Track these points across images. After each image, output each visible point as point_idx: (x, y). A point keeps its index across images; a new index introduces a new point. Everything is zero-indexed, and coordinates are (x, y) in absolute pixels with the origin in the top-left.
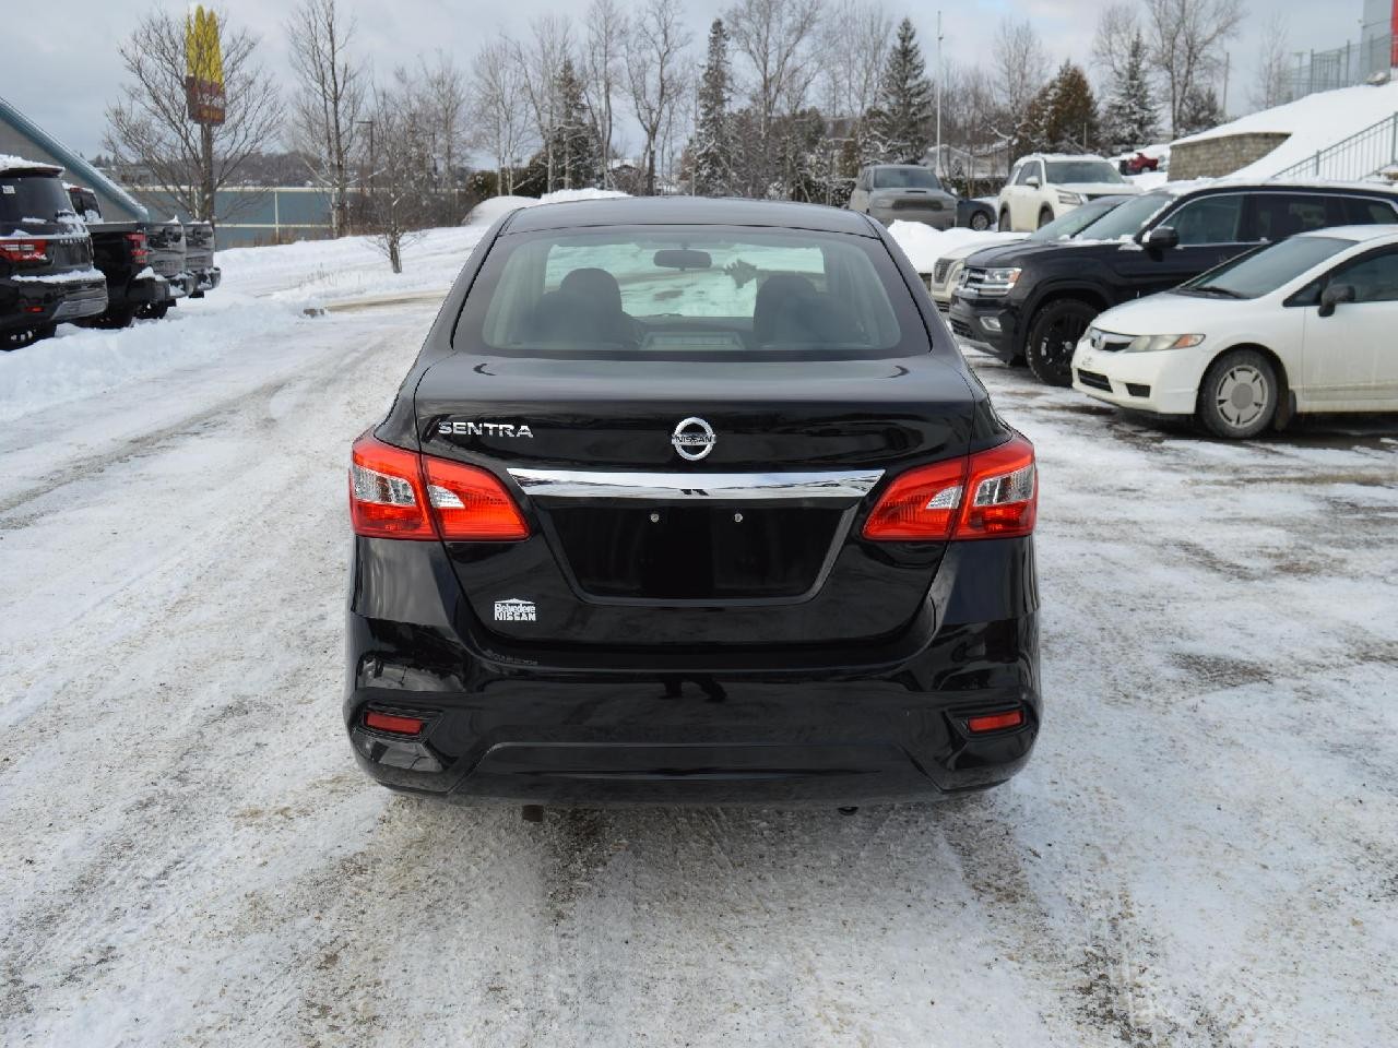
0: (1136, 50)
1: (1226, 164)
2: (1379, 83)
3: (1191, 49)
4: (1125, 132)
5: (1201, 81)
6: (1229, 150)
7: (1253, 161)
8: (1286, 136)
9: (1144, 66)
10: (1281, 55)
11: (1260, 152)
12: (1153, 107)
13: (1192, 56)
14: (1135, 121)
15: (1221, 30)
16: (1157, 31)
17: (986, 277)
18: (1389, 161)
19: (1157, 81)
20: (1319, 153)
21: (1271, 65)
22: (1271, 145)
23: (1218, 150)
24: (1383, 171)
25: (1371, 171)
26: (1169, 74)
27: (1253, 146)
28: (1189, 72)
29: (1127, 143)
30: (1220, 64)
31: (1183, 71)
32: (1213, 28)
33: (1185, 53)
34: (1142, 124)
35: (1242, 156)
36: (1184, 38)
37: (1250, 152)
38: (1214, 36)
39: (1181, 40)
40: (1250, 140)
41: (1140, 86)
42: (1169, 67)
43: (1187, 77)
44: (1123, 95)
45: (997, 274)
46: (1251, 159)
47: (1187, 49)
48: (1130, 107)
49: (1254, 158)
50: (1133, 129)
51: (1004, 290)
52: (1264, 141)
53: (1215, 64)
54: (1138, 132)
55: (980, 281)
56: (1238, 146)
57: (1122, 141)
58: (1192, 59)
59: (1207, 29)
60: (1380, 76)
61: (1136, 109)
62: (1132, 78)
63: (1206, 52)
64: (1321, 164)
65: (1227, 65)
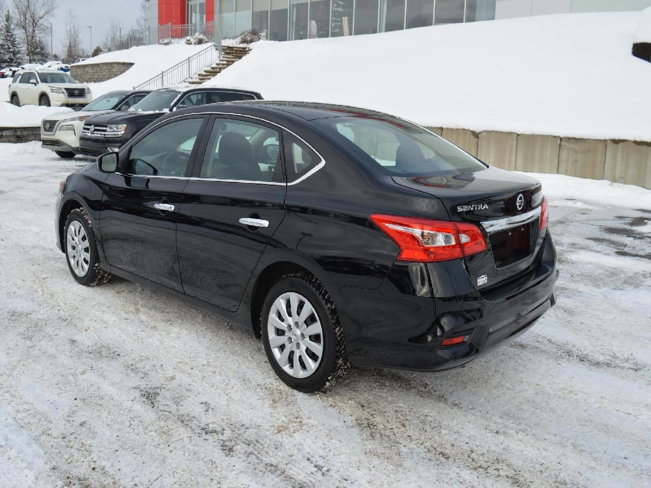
0: (8, 18)
1: (104, 75)
2: (167, 44)
3: (34, 20)
4: (7, 57)
5: (39, 36)
6: (105, 69)
7: (118, 75)
8: (132, 64)
9: (12, 26)
10: (75, 26)
11: (122, 70)
12: (19, 46)
13: (35, 23)
14: (11, 52)
15: (47, 13)
16: (16, 10)
17: (108, 129)
18: (188, 77)
19: (19, 35)
20: (163, 72)
21: (71, 31)
22: (126, 68)
23: (98, 69)
24: (187, 80)
25: (182, 80)
26: (24, 31)
27: (117, 68)
28: (34, 31)
29: (8, 62)
30: (48, 28)
31: (31, 30)
32: (43, 12)
33: (31, 22)
34: (14, 53)
35: (113, 72)
36: (30, 15)
37: (117, 70)
38: (44, 15)
39: (28, 16)
40: (116, 65)
41: (11, 36)
42: (24, 28)
43: (33, 33)
44: (4, 39)
45: (114, 127)
46: (117, 73)
47: (31, 20)
48: (8, 45)
49: (119, 73)
50: (10, 56)
51: (118, 134)
52: (123, 66)
53: (46, 28)
54: (13, 57)
55: (105, 131)
56: (110, 68)
57: (5, 61)
58: (34, 24)
59: (40, 12)
60: (166, 41)
61: (11, 46)
62: (8, 31)
63: (40, 22)
64: (164, 77)
65: (51, 28)
